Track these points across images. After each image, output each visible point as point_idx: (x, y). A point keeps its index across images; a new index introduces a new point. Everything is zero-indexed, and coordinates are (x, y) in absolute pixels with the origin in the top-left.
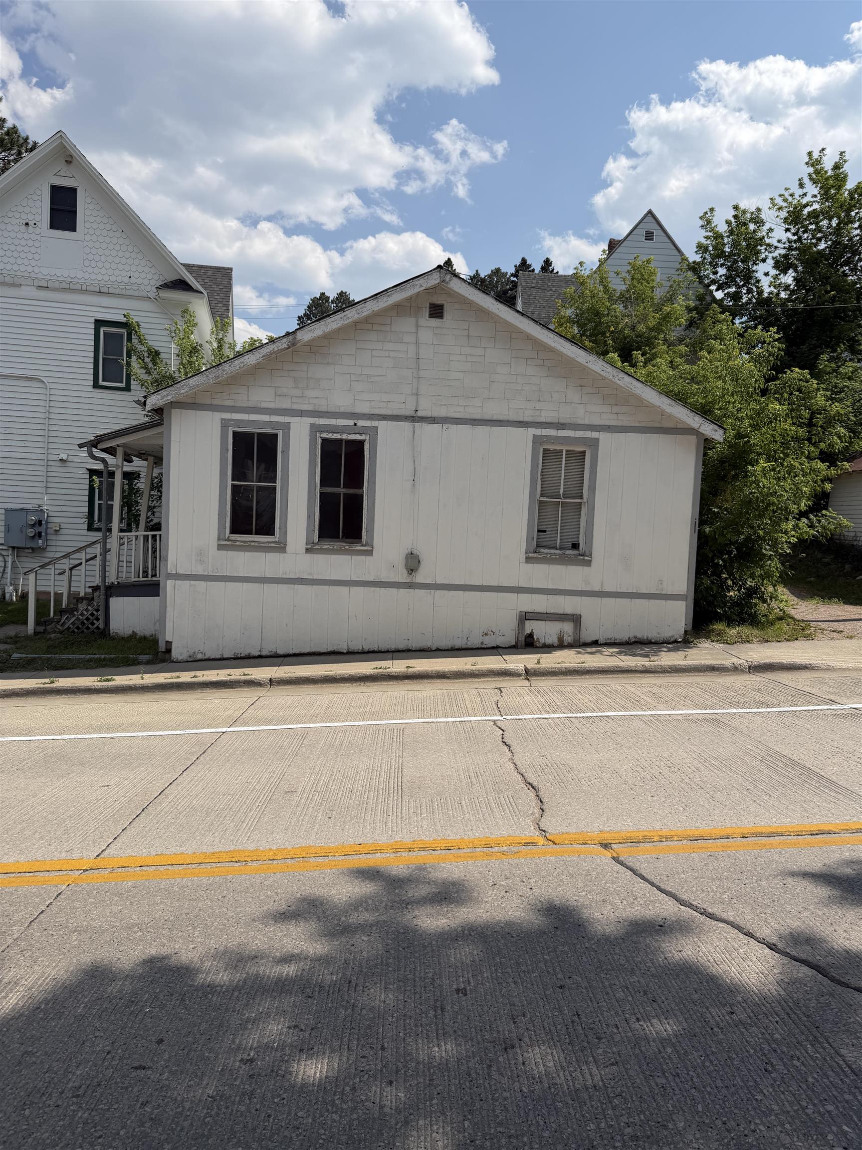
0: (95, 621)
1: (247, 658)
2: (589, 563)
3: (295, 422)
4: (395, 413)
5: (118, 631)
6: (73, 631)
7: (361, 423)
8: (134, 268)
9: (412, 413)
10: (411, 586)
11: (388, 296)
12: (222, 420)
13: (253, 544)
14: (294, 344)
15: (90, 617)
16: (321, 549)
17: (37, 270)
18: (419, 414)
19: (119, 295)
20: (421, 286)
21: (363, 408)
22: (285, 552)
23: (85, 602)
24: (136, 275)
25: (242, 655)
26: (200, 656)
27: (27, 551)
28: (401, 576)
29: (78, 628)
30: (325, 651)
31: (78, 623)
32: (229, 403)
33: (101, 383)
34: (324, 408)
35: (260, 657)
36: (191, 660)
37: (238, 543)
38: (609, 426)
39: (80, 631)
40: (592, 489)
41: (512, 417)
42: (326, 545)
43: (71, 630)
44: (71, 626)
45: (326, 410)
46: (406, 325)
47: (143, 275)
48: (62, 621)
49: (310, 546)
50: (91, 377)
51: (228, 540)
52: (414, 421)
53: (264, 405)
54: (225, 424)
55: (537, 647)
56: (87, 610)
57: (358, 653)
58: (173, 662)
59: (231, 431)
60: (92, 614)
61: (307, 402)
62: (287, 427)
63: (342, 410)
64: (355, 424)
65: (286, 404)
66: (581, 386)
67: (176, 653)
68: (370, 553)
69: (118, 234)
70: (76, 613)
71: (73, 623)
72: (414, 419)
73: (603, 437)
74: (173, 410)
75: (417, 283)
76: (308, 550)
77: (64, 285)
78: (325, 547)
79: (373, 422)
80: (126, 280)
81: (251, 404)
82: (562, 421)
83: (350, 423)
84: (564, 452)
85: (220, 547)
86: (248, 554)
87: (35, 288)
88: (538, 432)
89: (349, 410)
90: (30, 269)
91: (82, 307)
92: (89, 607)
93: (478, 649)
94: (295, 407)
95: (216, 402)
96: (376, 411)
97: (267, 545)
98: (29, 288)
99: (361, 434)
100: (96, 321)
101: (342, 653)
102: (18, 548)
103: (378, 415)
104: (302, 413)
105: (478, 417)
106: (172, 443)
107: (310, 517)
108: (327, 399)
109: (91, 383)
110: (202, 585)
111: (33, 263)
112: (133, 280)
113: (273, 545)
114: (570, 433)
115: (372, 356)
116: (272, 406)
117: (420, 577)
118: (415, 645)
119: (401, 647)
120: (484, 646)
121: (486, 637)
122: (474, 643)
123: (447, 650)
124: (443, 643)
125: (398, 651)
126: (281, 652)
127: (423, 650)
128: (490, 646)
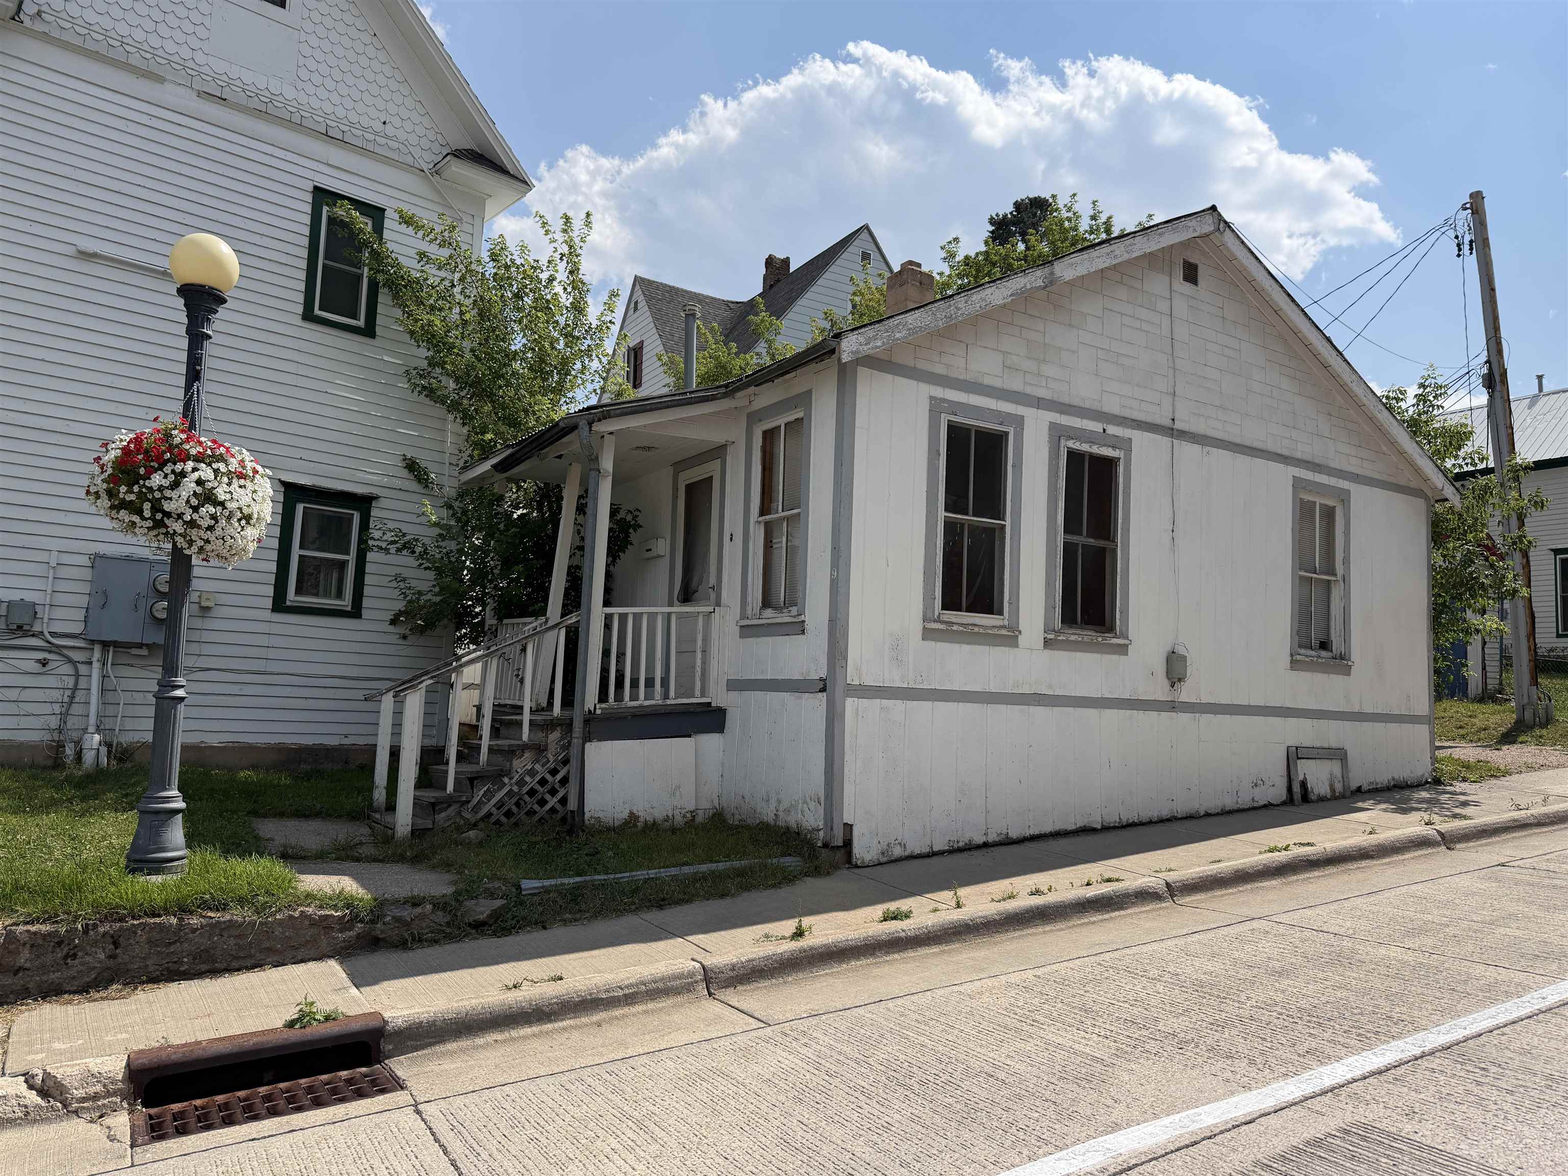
0: (548, 797)
1: (969, 849)
2: (1347, 670)
3: (1028, 413)
4: (1149, 419)
5: (601, 815)
6: (498, 822)
7: (1112, 430)
8: (393, 109)
9: (1167, 422)
10: (1173, 706)
11: (1160, 234)
12: (932, 398)
13: (976, 629)
14: (1052, 283)
15: (538, 787)
16: (1067, 641)
17: (200, 58)
18: (1177, 425)
19: (363, 151)
20: (1195, 230)
21: (1112, 406)
22: (1017, 646)
23: (527, 755)
24: (397, 122)
25: (961, 844)
26: (898, 852)
27: (134, 651)
28: (1159, 690)
29: (508, 814)
30: (1073, 827)
31: (510, 804)
32: (939, 369)
33: (317, 311)
34: (1065, 399)
35: (986, 845)
36: (885, 859)
37: (955, 628)
38: (1358, 475)
39: (513, 820)
40: (1346, 561)
41: (1270, 446)
42: (1074, 635)
43: (493, 819)
44: (494, 810)
45: (1067, 402)
46: (1157, 284)
47: (408, 126)
48: (475, 801)
49: (1052, 636)
50: (301, 298)
51: (938, 621)
52: (1172, 436)
53: (987, 381)
54: (936, 406)
55: (1312, 802)
56: (532, 773)
57: (1115, 828)
58: (857, 866)
59: (944, 419)
60: (543, 782)
61: (1044, 384)
62: (1019, 421)
63: (1087, 405)
64: (1104, 430)
65: (1016, 384)
67: (864, 849)
68: (1123, 650)
69: (366, 38)
70: (506, 780)
71: (500, 805)
72: (1171, 432)
73: (1354, 490)
74: (859, 368)
75: (1190, 224)
76: (1047, 643)
77: (255, 103)
78: (1073, 638)
79: (1126, 430)
80: (378, 126)
81: (969, 377)
82: (1317, 461)
83: (1096, 427)
84: (1318, 506)
85: (928, 634)
86: (966, 648)
87: (194, 94)
88: (1297, 472)
89: (1096, 406)
90: (186, 53)
91: (290, 156)
92: (538, 767)
93: (1249, 809)
94: (1029, 390)
95: (922, 365)
96: (1127, 413)
97: (996, 631)
98: (181, 90)
99: (1114, 447)
100: (316, 188)
101: (1094, 830)
102: (116, 644)
103: (1133, 420)
104: (1040, 403)
105: (1235, 440)
106: (857, 430)
107: (1049, 584)
108: (1069, 383)
109: (300, 309)
110: (897, 706)
111: (194, 42)
112: (389, 130)
113: (1004, 632)
114: (1323, 479)
115: (1122, 325)
116: (997, 383)
117: (1187, 693)
118: (1181, 808)
119: (1165, 813)
120: (1256, 805)
121: (1257, 790)
122: (1245, 800)
123: (1218, 814)
124: (1212, 803)
125: (1162, 821)
126: (1014, 834)
127: (1190, 817)
128: (1262, 803)
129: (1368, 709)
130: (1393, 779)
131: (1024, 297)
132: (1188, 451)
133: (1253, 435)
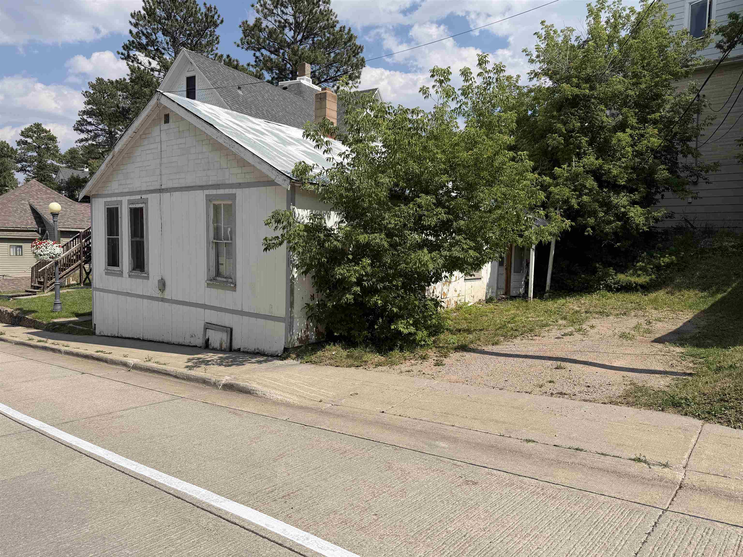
2: (234, 289)
3: (123, 199)
4: (154, 188)
7: (143, 197)
9: (159, 187)
10: (163, 300)
12: (104, 202)
13: (114, 272)
16: (134, 275)
18: (163, 187)
21: (144, 187)
22: (123, 277)
26: (102, 334)
28: (157, 294)
30: (136, 337)
36: (100, 335)
37: (111, 271)
38: (240, 184)
40: (234, 232)
41: (197, 183)
45: (132, 191)
46: (157, 130)
49: (131, 274)
51: (107, 269)
52: (160, 192)
53: (115, 191)
54: (105, 204)
55: (211, 349)
57: (145, 341)
59: (106, 208)
61: (127, 187)
62: (121, 203)
63: (138, 189)
64: (141, 198)
65: (121, 190)
66: (227, 155)
67: (97, 331)
68: (147, 278)
72: (160, 191)
73: (238, 192)
74: (93, 199)
76: (130, 276)
79: (147, 195)
81: (112, 192)
82: (218, 183)
83: (138, 197)
84: (222, 205)
85: (105, 273)
86: (112, 277)
88: (207, 192)
89: (140, 189)
93: (188, 346)
94: (124, 190)
96: (148, 188)
97: (117, 272)
99: (143, 203)
103: (149, 190)
104: (125, 194)
105: (183, 185)
107: (129, 255)
108: (133, 184)
110: (102, 294)
113: (119, 273)
114: (221, 192)
117: (167, 295)
118: (166, 340)
119: (161, 340)
120: (191, 345)
121: (192, 339)
122: (187, 342)
123: (176, 345)
124: (175, 340)
125: (159, 342)
126: (124, 336)
127: (168, 343)
128: (193, 345)
129: (246, 309)
130: (258, 349)
131: (111, 164)
132: (166, 196)
133: (190, 180)
